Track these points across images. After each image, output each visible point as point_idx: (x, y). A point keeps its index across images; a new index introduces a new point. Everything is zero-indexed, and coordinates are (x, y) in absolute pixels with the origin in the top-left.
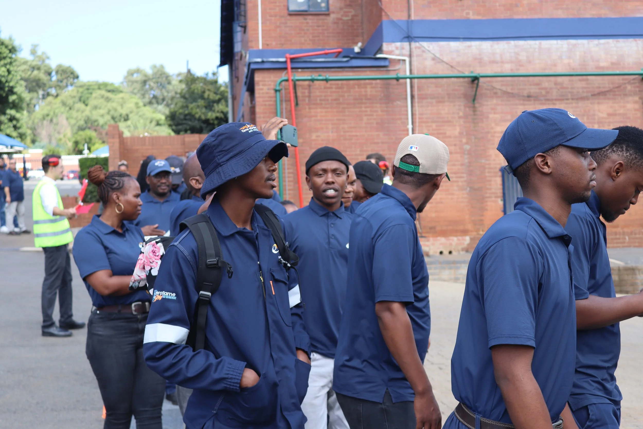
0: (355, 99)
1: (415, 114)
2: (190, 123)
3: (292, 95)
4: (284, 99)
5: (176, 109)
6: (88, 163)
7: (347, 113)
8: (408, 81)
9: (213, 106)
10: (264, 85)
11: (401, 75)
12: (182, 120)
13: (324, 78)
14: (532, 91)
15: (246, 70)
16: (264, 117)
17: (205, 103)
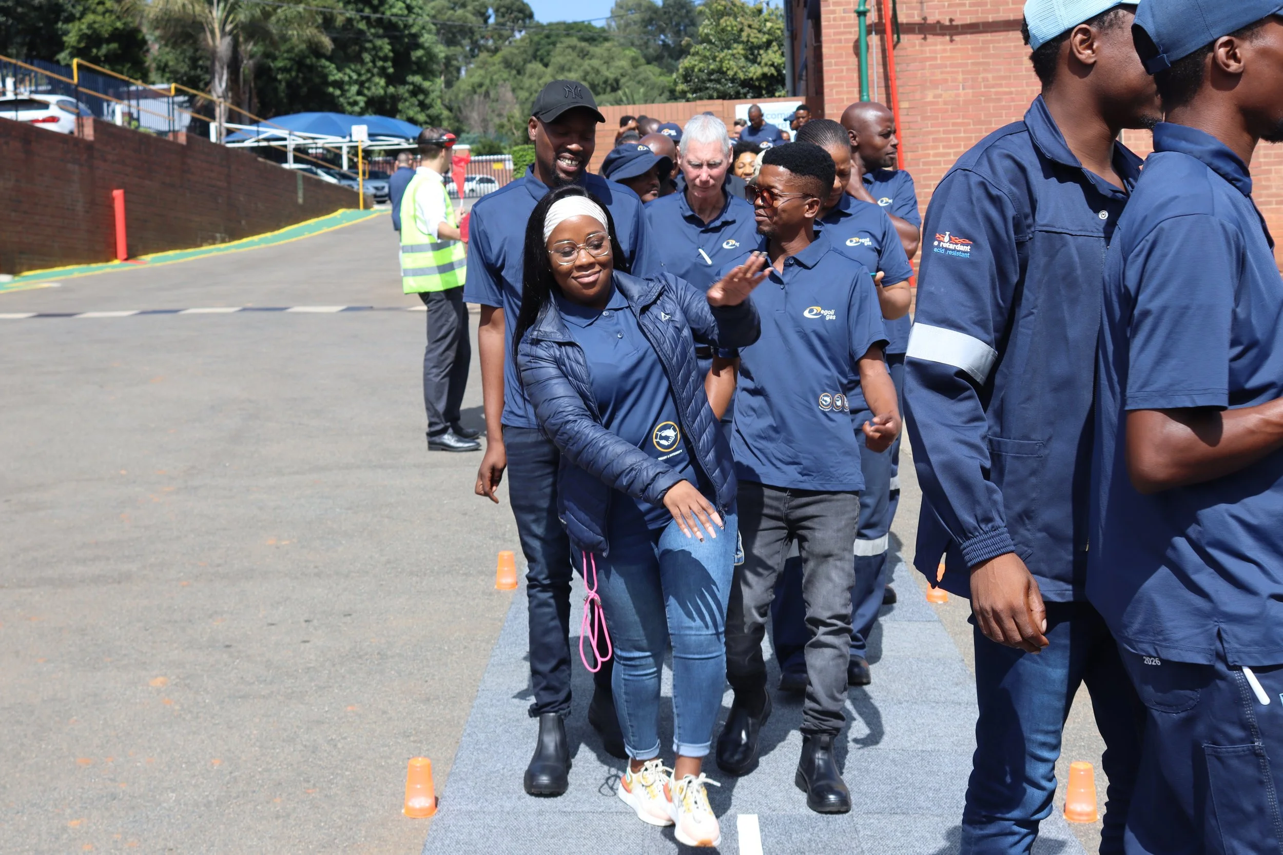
2: (718, 86)
3: (889, 20)
4: (874, 28)
7: (992, 52)
9: (758, 55)
10: (836, 4)
12: (704, 82)
16: (836, 64)
17: (744, 49)
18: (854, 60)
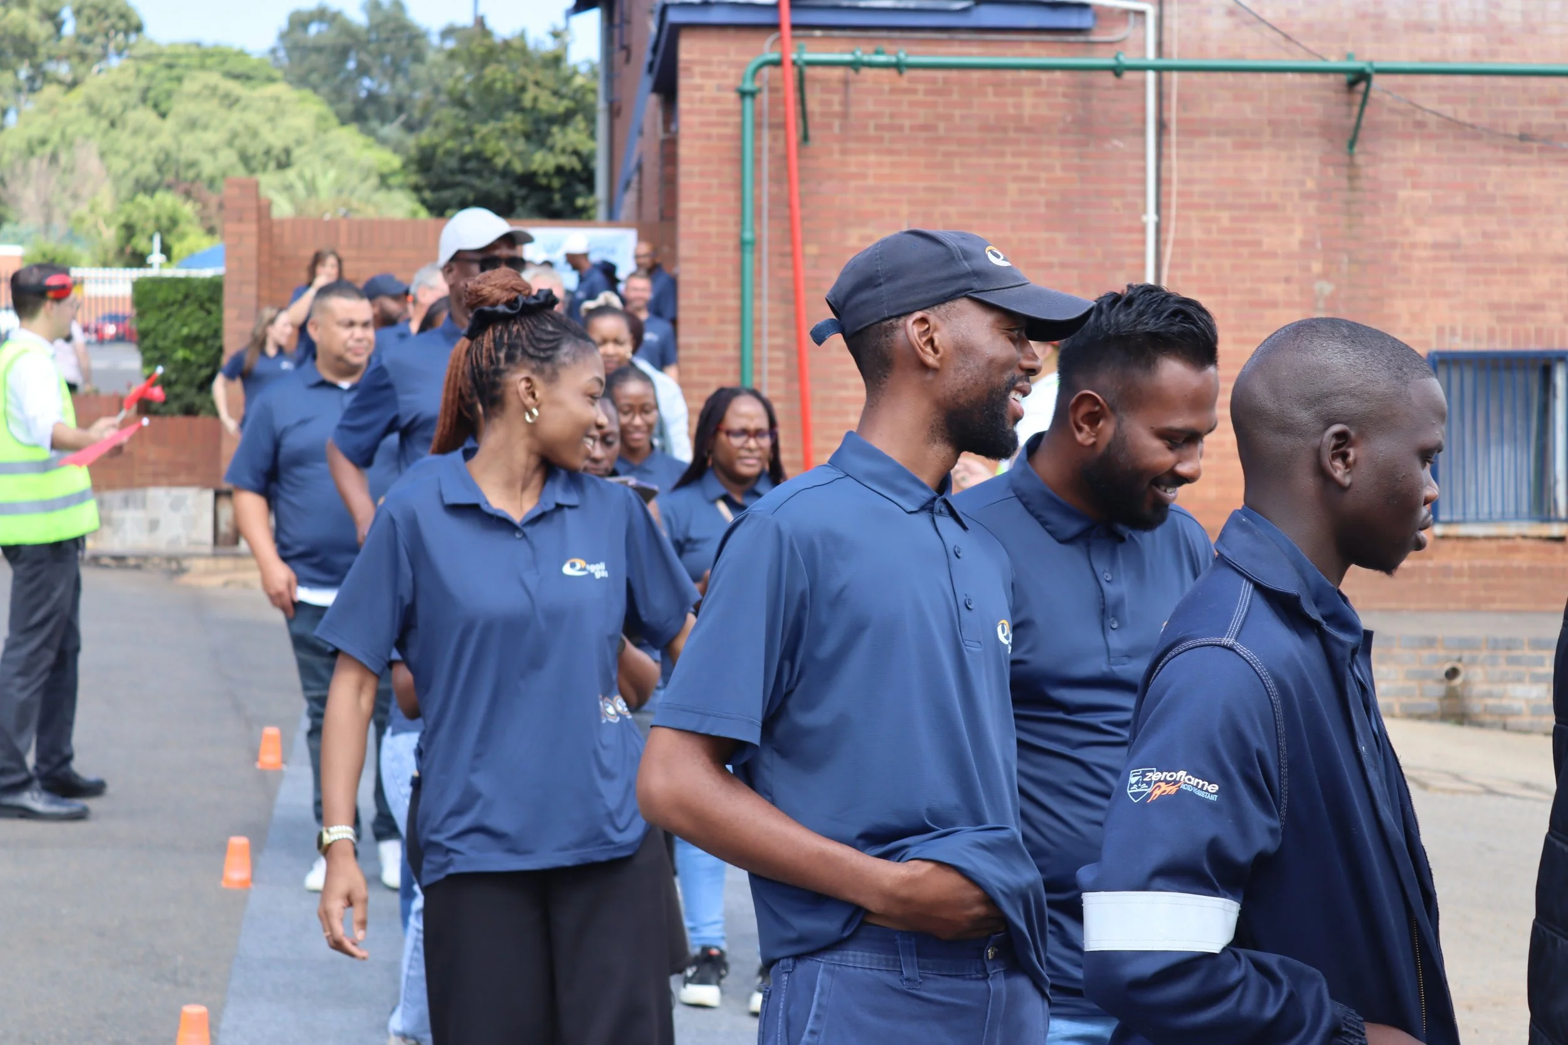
0: (985, 128)
1: (1169, 182)
2: (477, 182)
3: (793, 109)
4: (766, 120)
5: (436, 139)
6: (161, 296)
7: (958, 171)
8: (1151, 76)
9: (549, 134)
10: (706, 75)
11: (1127, 59)
12: (452, 172)
13: (893, 59)
14: (1536, 120)
15: (653, 27)
16: (702, 174)
17: (523, 122)
18: (729, 170)
